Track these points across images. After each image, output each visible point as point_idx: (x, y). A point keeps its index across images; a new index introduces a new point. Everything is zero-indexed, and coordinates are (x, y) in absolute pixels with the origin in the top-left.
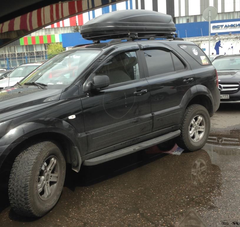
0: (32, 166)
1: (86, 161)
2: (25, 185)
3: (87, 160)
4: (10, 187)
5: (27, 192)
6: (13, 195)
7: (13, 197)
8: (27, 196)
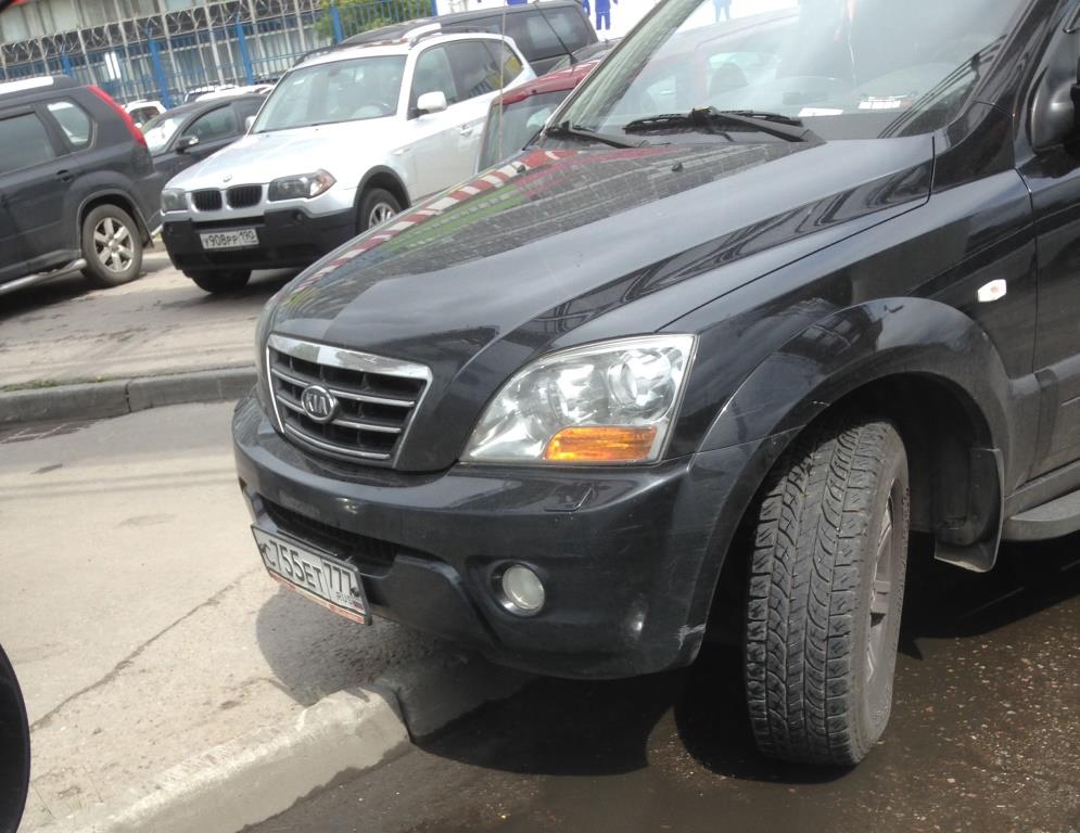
0: (858, 541)
1: (1013, 518)
2: (837, 630)
3: (1020, 512)
4: (758, 638)
5: (844, 659)
6: (776, 670)
7: (775, 682)
8: (843, 678)
